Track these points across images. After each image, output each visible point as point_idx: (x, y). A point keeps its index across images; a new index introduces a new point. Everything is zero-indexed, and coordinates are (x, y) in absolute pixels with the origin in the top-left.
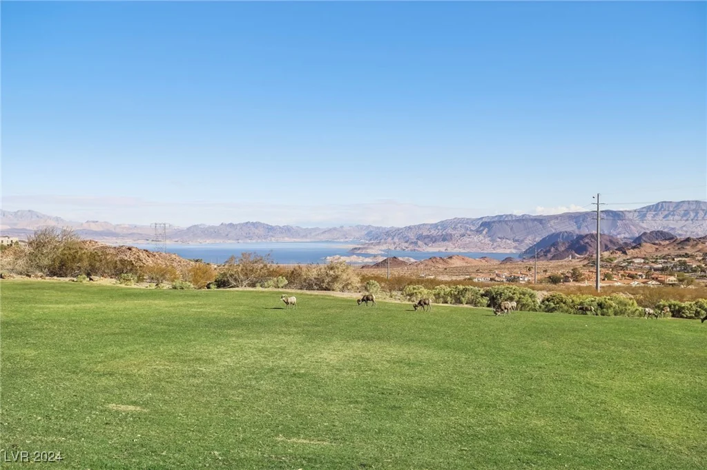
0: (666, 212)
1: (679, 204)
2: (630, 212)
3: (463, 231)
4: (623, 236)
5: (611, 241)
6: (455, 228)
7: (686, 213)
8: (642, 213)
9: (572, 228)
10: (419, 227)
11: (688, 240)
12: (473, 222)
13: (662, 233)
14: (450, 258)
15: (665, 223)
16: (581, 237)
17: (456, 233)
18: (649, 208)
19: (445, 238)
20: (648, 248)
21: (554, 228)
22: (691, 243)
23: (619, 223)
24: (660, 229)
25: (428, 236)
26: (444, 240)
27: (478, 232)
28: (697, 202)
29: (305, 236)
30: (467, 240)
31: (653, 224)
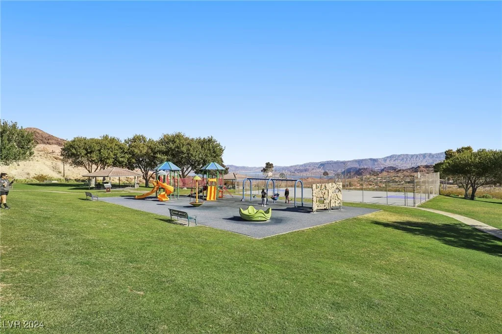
0: (395, 159)
1: (399, 156)
2: (380, 159)
3: (313, 167)
4: (377, 168)
5: (372, 171)
6: (310, 166)
7: (403, 159)
8: (385, 159)
9: (357, 166)
10: (295, 166)
11: (400, 170)
12: (317, 164)
13: (392, 167)
14: (308, 178)
15: (394, 163)
16: (360, 169)
17: (310, 168)
18: (388, 157)
19: (306, 170)
20: (385, 173)
21: (349, 166)
22: (401, 171)
23: (376, 163)
24: (392, 165)
25: (299, 170)
26: (305, 171)
27: (319, 167)
28: (407, 155)
29: (250, 170)
30: (315, 171)
31: (389, 164)
